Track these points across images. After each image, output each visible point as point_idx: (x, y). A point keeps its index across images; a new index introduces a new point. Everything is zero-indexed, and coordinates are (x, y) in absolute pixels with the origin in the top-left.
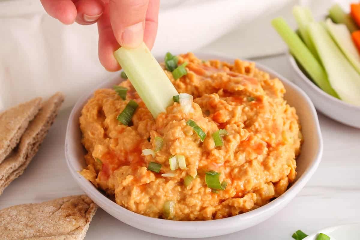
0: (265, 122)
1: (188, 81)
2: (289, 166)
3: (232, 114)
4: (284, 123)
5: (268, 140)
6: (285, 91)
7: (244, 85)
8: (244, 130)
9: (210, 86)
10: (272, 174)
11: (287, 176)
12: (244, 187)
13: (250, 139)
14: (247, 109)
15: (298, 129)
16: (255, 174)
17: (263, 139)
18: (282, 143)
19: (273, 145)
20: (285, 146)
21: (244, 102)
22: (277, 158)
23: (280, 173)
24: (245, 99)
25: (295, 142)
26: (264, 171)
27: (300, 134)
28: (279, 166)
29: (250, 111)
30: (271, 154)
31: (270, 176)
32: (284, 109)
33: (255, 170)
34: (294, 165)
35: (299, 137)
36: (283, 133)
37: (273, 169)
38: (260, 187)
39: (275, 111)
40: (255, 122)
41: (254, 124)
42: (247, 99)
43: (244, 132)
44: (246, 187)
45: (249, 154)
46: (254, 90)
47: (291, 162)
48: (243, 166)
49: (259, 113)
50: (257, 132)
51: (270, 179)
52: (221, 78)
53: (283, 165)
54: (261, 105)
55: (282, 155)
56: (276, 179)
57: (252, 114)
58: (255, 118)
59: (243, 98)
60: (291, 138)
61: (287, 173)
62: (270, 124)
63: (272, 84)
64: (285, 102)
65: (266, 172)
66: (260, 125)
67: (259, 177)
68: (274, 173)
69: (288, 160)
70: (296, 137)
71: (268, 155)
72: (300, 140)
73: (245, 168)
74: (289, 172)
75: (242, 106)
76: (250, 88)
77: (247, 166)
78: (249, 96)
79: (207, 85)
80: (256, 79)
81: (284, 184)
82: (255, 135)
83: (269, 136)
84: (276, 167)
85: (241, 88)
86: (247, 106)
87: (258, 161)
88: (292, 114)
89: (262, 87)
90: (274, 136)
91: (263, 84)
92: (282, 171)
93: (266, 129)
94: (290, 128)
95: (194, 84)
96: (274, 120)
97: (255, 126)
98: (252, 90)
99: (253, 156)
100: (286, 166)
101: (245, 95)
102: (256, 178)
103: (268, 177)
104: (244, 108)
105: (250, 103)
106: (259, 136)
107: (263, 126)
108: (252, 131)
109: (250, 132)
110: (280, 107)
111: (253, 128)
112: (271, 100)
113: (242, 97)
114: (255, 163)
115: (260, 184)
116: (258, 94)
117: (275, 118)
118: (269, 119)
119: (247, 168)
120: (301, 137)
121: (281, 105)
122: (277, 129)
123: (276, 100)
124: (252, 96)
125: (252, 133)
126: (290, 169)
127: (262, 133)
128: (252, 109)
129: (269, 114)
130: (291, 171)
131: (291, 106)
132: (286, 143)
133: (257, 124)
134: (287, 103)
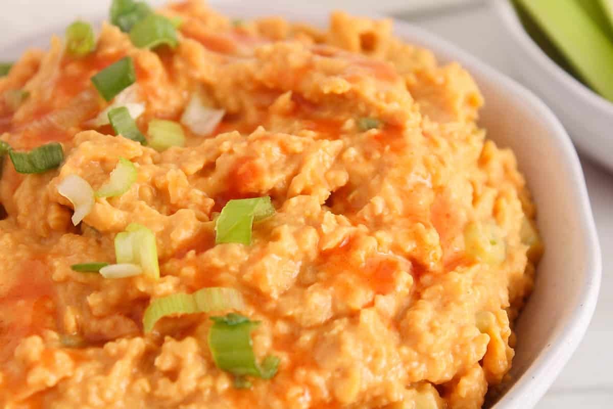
0: (407, 195)
1: (179, 64)
2: (485, 330)
4: (475, 199)
5: (415, 250)
6: (481, 100)
7: (352, 80)
8: (336, 219)
9: (251, 79)
10: (426, 357)
11: (481, 363)
12: (332, 392)
13: (351, 244)
14: (353, 152)
15: (521, 215)
16: (366, 352)
17: (396, 248)
18: (463, 261)
19: (433, 265)
20: (474, 269)
21: (345, 133)
22: (444, 306)
23: (455, 354)
24: (349, 124)
25: (509, 257)
26: (399, 346)
27: (529, 231)
28: (448, 331)
29: (361, 159)
30: (426, 295)
31: (420, 362)
32: (477, 155)
33: (368, 340)
34: (502, 328)
35: (524, 241)
36: (468, 227)
37: (428, 339)
38: (388, 398)
39: (442, 162)
40: (374, 196)
41: (370, 202)
42: (357, 123)
43: (334, 222)
44: (339, 393)
45: (347, 291)
46: (383, 96)
47: (493, 318)
49: (390, 165)
50: (378, 223)
51: (421, 372)
52: (284, 58)
53: (461, 329)
54: (396, 142)
55: (462, 297)
56: (444, 373)
57: (365, 169)
58: (374, 182)
59: (346, 120)
60: (493, 243)
61: (476, 353)
62: (425, 200)
63: (439, 80)
64: (482, 134)
65: (405, 350)
66: (389, 206)
67: (383, 363)
68: (434, 355)
69: (482, 312)
70: (515, 241)
71: (417, 295)
72: (526, 248)
73: (334, 332)
74: (484, 350)
75: (338, 143)
76: (370, 89)
77: (340, 325)
78: (366, 115)
79: (242, 77)
80: (391, 64)
81: (474, 388)
82: (371, 234)
83: (417, 237)
84: (439, 332)
85: (341, 86)
86: (352, 145)
87: (381, 314)
88: (506, 169)
89: (410, 88)
90: (432, 237)
91: (413, 80)
92: (459, 347)
93: (411, 215)
94: (496, 212)
95: (198, 75)
96: (439, 190)
97: (373, 207)
98: (377, 95)
99: (361, 297)
100: (476, 332)
101: (353, 110)
102: (372, 367)
103: (415, 364)
104: (344, 150)
105: (364, 136)
106: (385, 237)
107: (399, 206)
108: (364, 221)
109: (355, 224)
110: (462, 149)
111: (365, 212)
112: (431, 127)
113: (342, 118)
114: (368, 317)
115: (387, 387)
116: (392, 108)
117: (440, 182)
118: (419, 186)
119: (340, 333)
120: (533, 238)
121: (466, 141)
122: (448, 216)
123: (451, 127)
124: (373, 114)
125: (362, 228)
126: (487, 338)
127: (394, 228)
128: (367, 156)
129: (422, 170)
130: (490, 348)
131: (501, 145)
132: (478, 258)
133: (379, 204)
134: (488, 138)
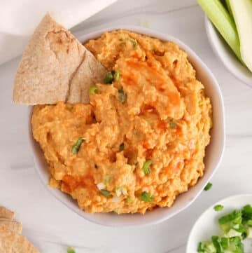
3: (158, 142)
8: (166, 156)
13: (170, 164)
14: (169, 136)
19: (188, 158)
45: (170, 175)
48: (165, 183)
49: (179, 140)
50: (176, 154)
54: (180, 133)
66: (179, 149)
71: (184, 167)
75: (166, 134)
77: (169, 183)
105: (172, 131)
108: (173, 154)
111: (173, 151)
119: (168, 186)
125: (173, 157)
128: (173, 136)
